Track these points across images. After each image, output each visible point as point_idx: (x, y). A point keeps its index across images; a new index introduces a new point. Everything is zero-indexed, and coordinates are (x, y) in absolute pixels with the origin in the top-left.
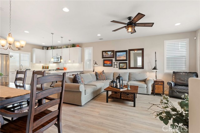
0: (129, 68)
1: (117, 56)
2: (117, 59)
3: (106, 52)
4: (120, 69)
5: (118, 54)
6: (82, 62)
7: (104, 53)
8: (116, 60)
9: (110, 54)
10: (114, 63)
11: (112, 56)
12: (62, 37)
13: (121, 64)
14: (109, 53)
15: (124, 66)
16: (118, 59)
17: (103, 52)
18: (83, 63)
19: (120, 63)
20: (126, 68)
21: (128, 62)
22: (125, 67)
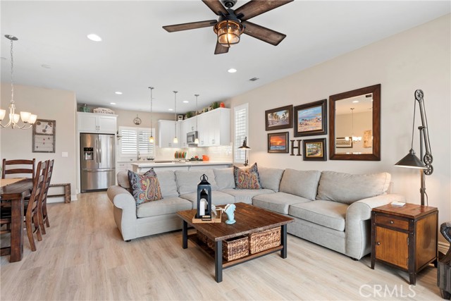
0: (331, 158)
1: (299, 121)
2: (300, 129)
3: (275, 113)
4: (306, 159)
5: (301, 114)
6: (231, 141)
7: (269, 115)
8: (297, 134)
9: (281, 117)
10: (293, 141)
11: (288, 123)
12: (176, 92)
13: (308, 146)
14: (281, 114)
15: (317, 152)
16: (302, 130)
17: (267, 112)
18: (232, 143)
19: (306, 142)
20: (323, 159)
21: (327, 137)
22: (319, 154)
